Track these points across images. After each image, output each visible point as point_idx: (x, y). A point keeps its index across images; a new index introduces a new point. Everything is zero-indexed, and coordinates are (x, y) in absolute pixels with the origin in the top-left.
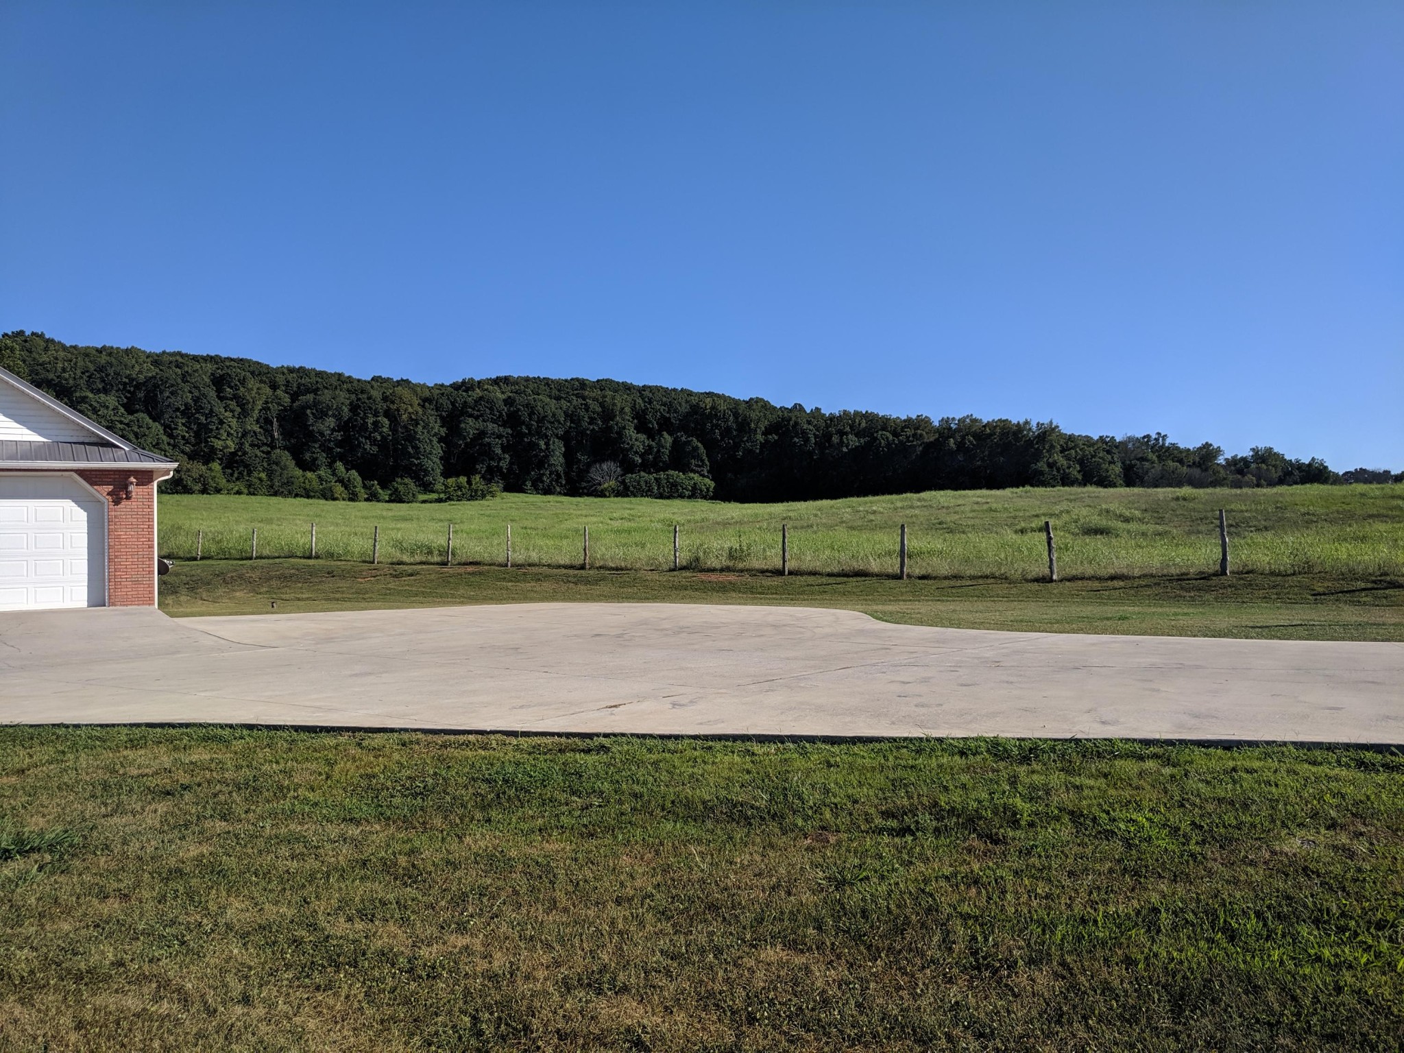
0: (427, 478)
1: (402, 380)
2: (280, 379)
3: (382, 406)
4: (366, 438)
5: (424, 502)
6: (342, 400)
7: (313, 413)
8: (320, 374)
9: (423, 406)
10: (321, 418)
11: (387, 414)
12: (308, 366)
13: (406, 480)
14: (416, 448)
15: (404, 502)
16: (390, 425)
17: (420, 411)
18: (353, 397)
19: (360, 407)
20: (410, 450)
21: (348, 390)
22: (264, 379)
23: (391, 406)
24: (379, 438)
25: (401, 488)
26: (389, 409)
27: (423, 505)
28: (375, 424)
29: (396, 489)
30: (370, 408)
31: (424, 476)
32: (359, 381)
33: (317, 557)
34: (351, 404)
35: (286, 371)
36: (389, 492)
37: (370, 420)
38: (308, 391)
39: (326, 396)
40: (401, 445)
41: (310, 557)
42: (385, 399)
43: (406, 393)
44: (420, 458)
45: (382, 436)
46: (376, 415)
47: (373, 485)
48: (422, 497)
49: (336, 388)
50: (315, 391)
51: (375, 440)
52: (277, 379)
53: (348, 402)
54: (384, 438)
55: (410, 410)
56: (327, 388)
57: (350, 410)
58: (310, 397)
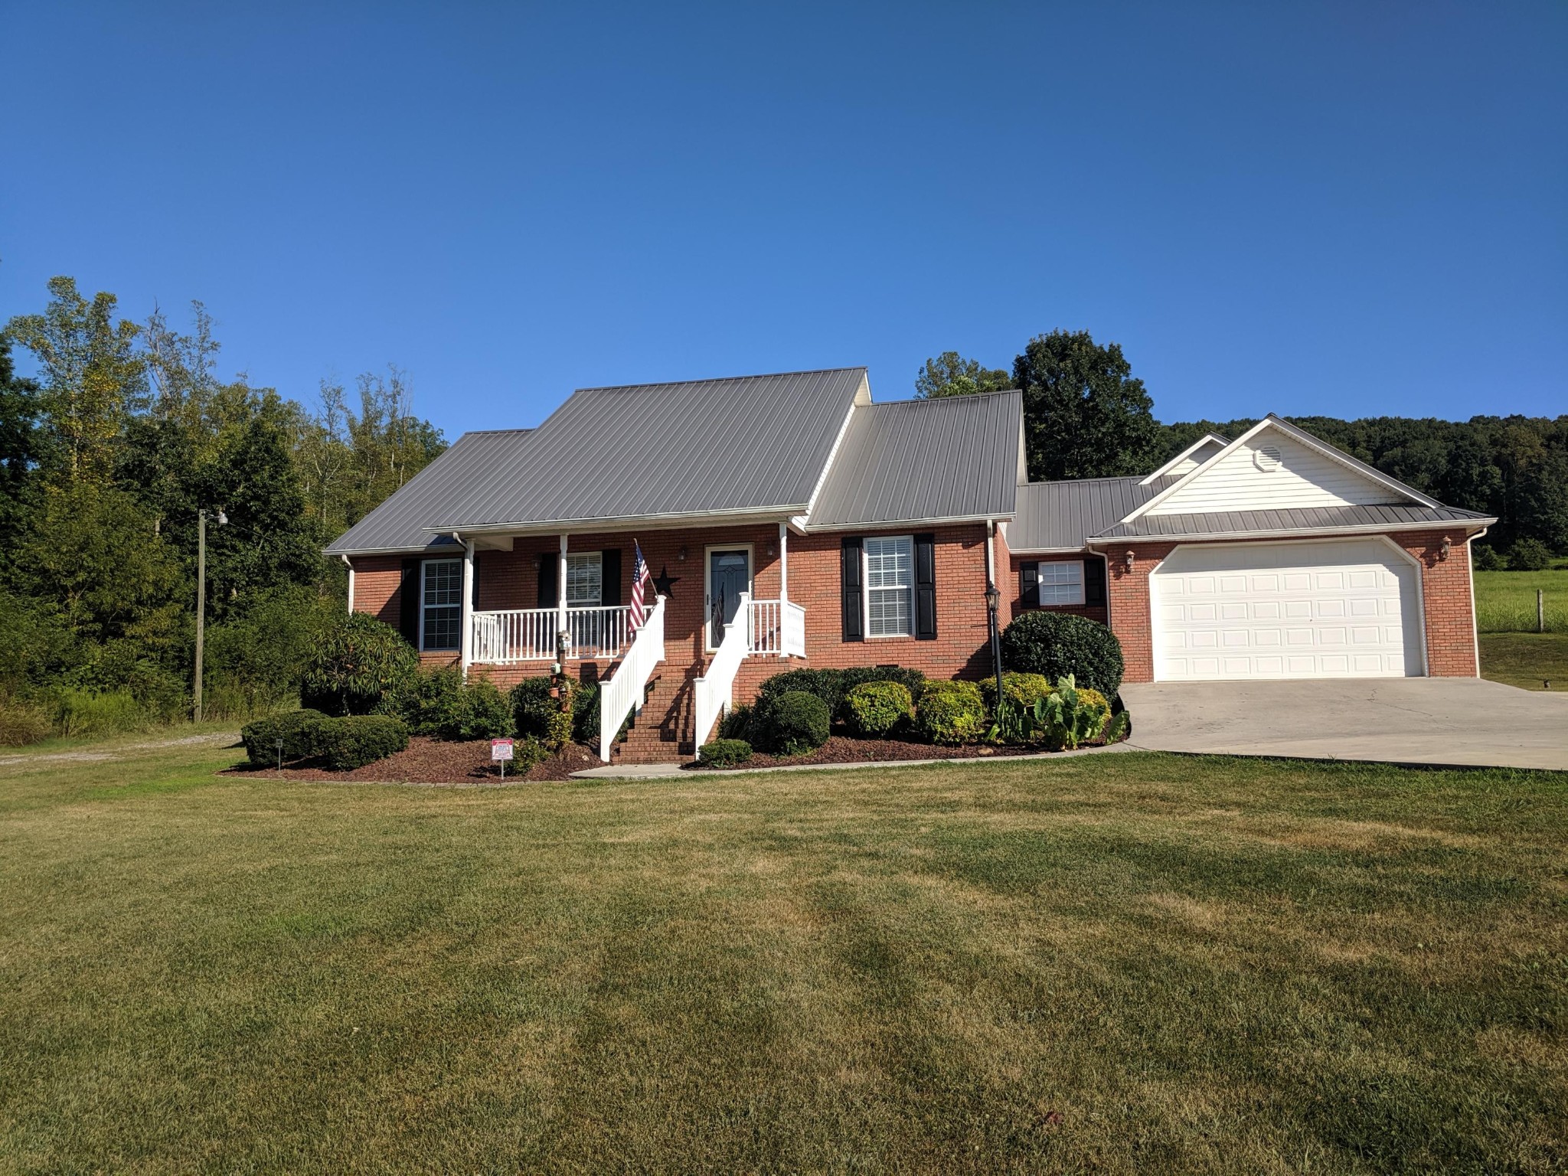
0: (1559, 538)
1: (1512, 417)
2: (1360, 436)
3: (1490, 452)
4: (1471, 493)
5: (1557, 568)
6: (1438, 451)
7: (1401, 470)
8: (1407, 423)
9: (1548, 446)
10: (1413, 474)
11: (1497, 461)
12: (1391, 415)
13: (1531, 542)
14: (1542, 501)
15: (1530, 569)
16: (1503, 475)
17: (1544, 452)
18: (1452, 445)
19: (1461, 456)
20: (1533, 503)
21: (1444, 438)
22: (1342, 436)
23: (1503, 451)
24: (1488, 492)
25: (1524, 552)
26: (1500, 454)
27: (1558, 572)
28: (1483, 475)
29: (1518, 554)
30: (1475, 456)
31: (1554, 535)
32: (1457, 424)
34: (1449, 453)
35: (1365, 424)
36: (1510, 558)
37: (1475, 471)
38: (1394, 445)
39: (1417, 448)
40: (1520, 497)
42: (1494, 442)
43: (1524, 433)
44: (1547, 513)
45: (1492, 490)
46: (1483, 462)
47: (1486, 550)
48: (1553, 562)
49: (1429, 437)
50: (1404, 444)
51: (1483, 494)
52: (1357, 435)
53: (1445, 452)
54: (1495, 492)
55: (1530, 452)
56: (1418, 439)
57: (1449, 462)
58: (1398, 451)
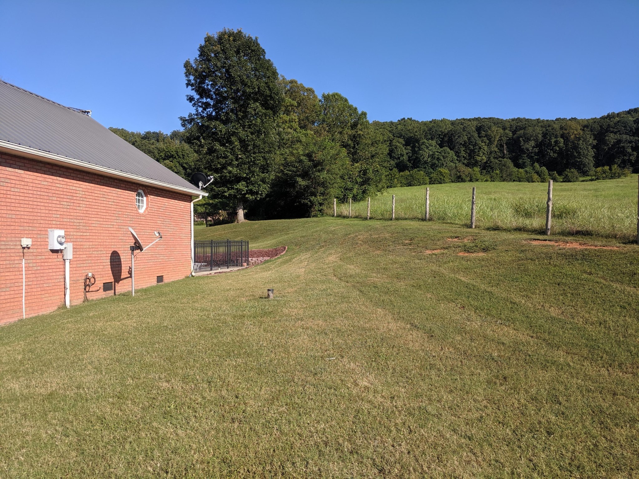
0: (585, 168)
1: (572, 118)
2: (508, 125)
3: (559, 132)
4: (551, 150)
5: (583, 181)
6: (538, 131)
7: (523, 140)
8: (528, 120)
9: (583, 130)
10: (527, 141)
11: (562, 136)
12: (522, 117)
13: (572, 170)
14: (579, 153)
15: (571, 182)
16: (564, 142)
17: (581, 132)
18: (544, 129)
19: (547, 134)
20: (575, 154)
21: (541, 126)
22: (500, 125)
23: (565, 132)
24: (558, 149)
25: (569, 174)
26: (564, 133)
27: (582, 183)
28: (556, 142)
29: (567, 175)
30: (553, 134)
31: (583, 167)
32: (547, 121)
33: (431, 219)
34: (543, 133)
35: (510, 121)
36: (563, 177)
37: (553, 140)
38: (521, 129)
39: (530, 130)
40: (570, 151)
41: (424, 220)
42: (561, 128)
43: (573, 124)
44: (581, 158)
45: (560, 148)
46: (556, 137)
47: (554, 174)
48: (581, 179)
49: (535, 126)
50: (524, 128)
51: (556, 150)
52: (506, 125)
53: (541, 132)
54: (561, 149)
55: (576, 132)
56: (530, 126)
57: (543, 136)
58: (522, 132)
